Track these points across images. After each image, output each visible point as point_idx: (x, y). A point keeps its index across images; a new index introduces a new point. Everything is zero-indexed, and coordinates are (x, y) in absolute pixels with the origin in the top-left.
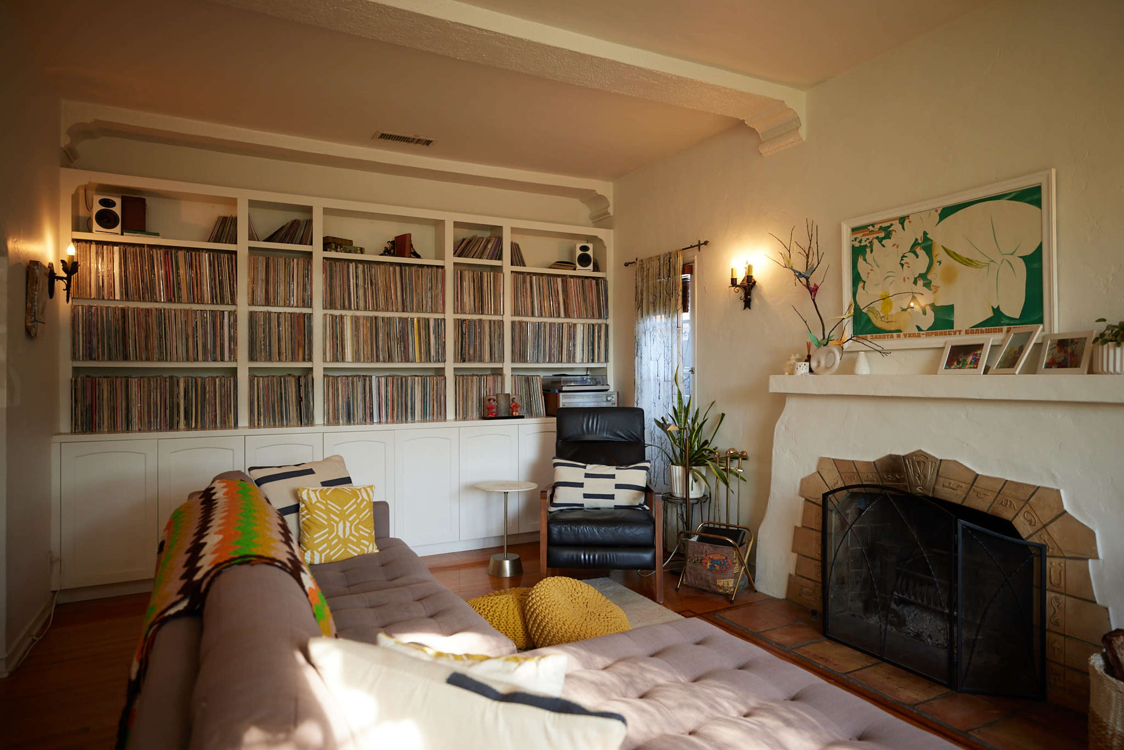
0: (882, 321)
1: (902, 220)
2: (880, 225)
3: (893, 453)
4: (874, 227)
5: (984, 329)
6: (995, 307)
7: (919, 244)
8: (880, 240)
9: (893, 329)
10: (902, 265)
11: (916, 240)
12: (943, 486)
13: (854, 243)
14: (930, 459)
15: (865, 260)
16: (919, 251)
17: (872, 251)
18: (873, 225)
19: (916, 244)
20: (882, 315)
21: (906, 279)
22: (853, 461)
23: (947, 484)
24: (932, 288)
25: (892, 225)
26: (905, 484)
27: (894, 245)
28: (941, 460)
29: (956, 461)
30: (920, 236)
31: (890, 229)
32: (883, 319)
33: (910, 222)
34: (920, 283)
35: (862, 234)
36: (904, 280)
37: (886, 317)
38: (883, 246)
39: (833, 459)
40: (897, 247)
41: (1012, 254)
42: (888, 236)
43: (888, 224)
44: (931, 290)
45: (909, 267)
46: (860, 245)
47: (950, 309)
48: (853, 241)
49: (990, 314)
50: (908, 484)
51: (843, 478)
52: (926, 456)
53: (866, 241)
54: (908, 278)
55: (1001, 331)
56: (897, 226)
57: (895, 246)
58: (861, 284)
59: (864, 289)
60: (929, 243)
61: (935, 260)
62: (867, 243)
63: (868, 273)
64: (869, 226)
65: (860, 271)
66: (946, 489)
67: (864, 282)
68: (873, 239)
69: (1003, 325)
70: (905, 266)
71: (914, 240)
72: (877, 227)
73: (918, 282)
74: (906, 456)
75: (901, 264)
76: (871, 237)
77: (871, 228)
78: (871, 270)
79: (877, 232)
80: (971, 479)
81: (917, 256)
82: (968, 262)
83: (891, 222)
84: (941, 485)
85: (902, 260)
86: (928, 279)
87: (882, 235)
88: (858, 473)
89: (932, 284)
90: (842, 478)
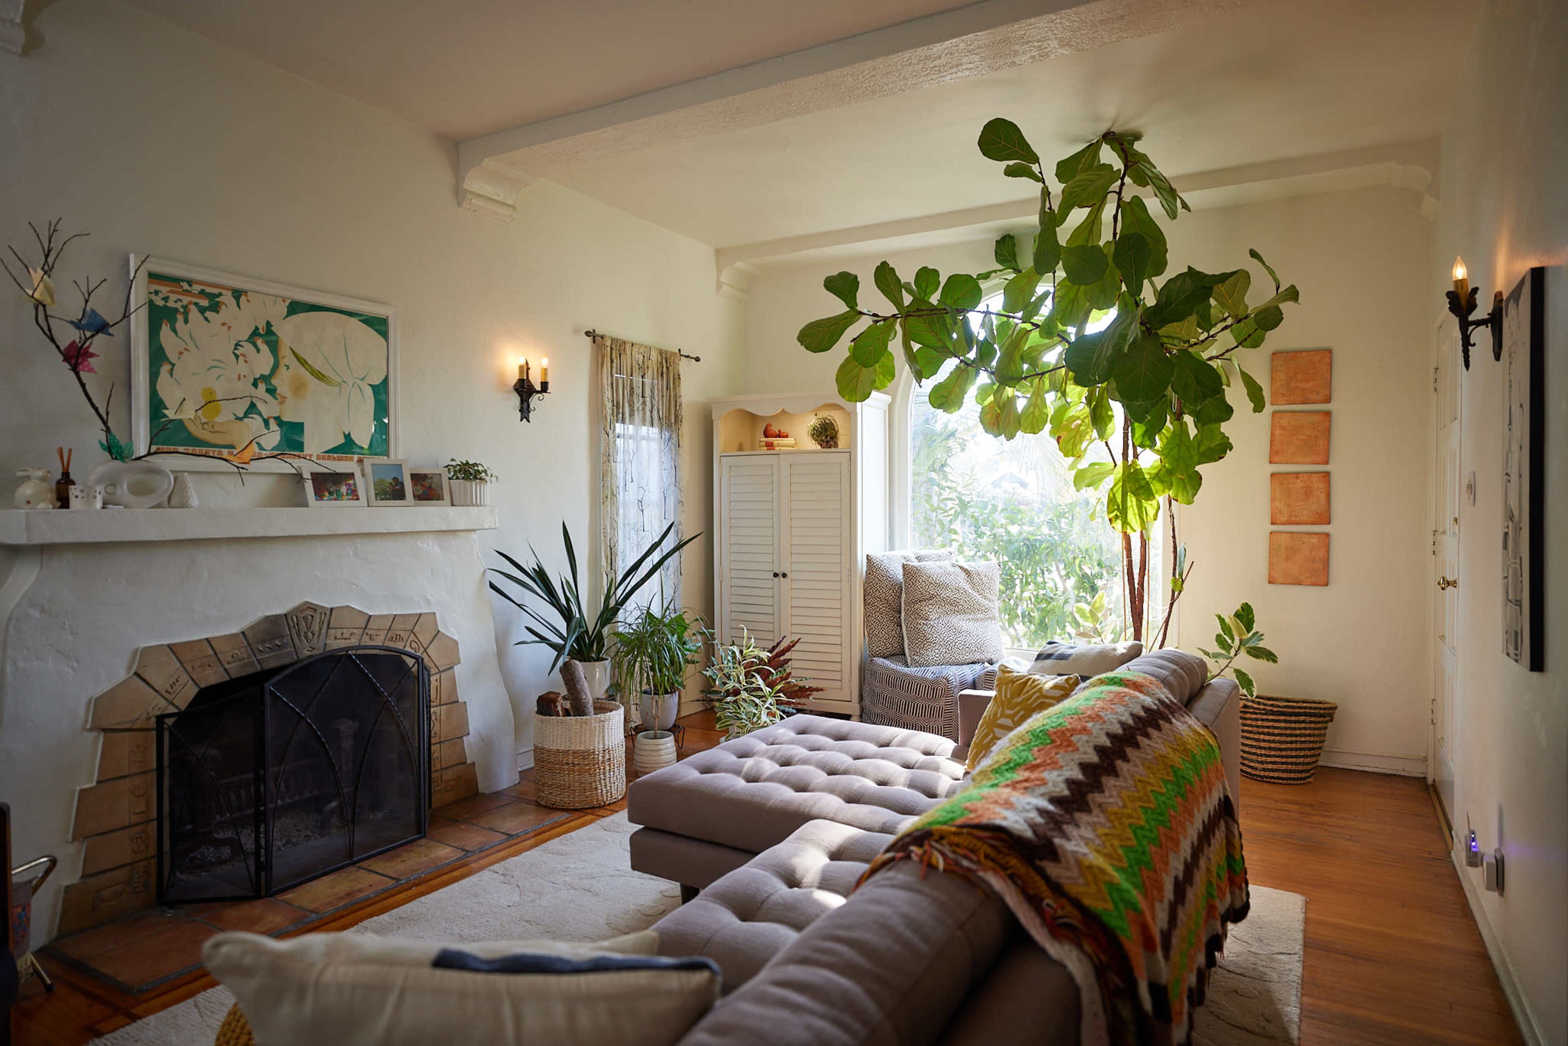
0: (204, 429)
1: (238, 294)
2: (203, 288)
3: (268, 614)
4: (191, 286)
5: (336, 455)
6: (347, 433)
7: (260, 334)
8: (202, 310)
9: (221, 442)
10: (237, 357)
11: (257, 328)
12: (336, 638)
13: (153, 297)
14: (319, 611)
15: (174, 331)
16: (259, 342)
17: (186, 321)
18: (190, 283)
19: (255, 333)
20: (204, 420)
21: (242, 378)
22: (207, 639)
23: (339, 636)
24: (278, 397)
25: (220, 294)
26: (289, 649)
27: (224, 324)
28: (332, 609)
29: (348, 606)
30: (262, 325)
31: (218, 299)
32: (205, 426)
33: (248, 301)
34: (262, 387)
35: (169, 289)
36: (239, 378)
37: (211, 424)
38: (206, 319)
39: (168, 646)
40: (229, 328)
41: (362, 380)
42: (215, 307)
43: (216, 291)
44: (276, 399)
45: (246, 362)
46: (165, 306)
47: (298, 428)
48: (151, 293)
49: (342, 440)
50: (293, 649)
51: (189, 669)
52: (313, 608)
53: (176, 302)
54: (245, 376)
55: (352, 459)
56: (227, 298)
57: (226, 327)
58: (165, 368)
59: (171, 375)
60: (274, 338)
61: (283, 362)
62: (178, 305)
63: (181, 353)
64: (183, 281)
65: (164, 345)
66: (338, 641)
67: (173, 365)
68: (190, 303)
69: (353, 453)
70: (241, 359)
71: (254, 328)
72: (196, 288)
73: (259, 385)
74: (289, 613)
75: (234, 353)
76: (186, 300)
77: (185, 286)
78: (185, 349)
79: (194, 295)
80: (362, 623)
81: (258, 351)
82: (319, 376)
83: (220, 291)
84: (333, 637)
85: (236, 349)
86: (271, 383)
87: (205, 303)
88: (216, 654)
89: (278, 391)
90: (186, 671)
